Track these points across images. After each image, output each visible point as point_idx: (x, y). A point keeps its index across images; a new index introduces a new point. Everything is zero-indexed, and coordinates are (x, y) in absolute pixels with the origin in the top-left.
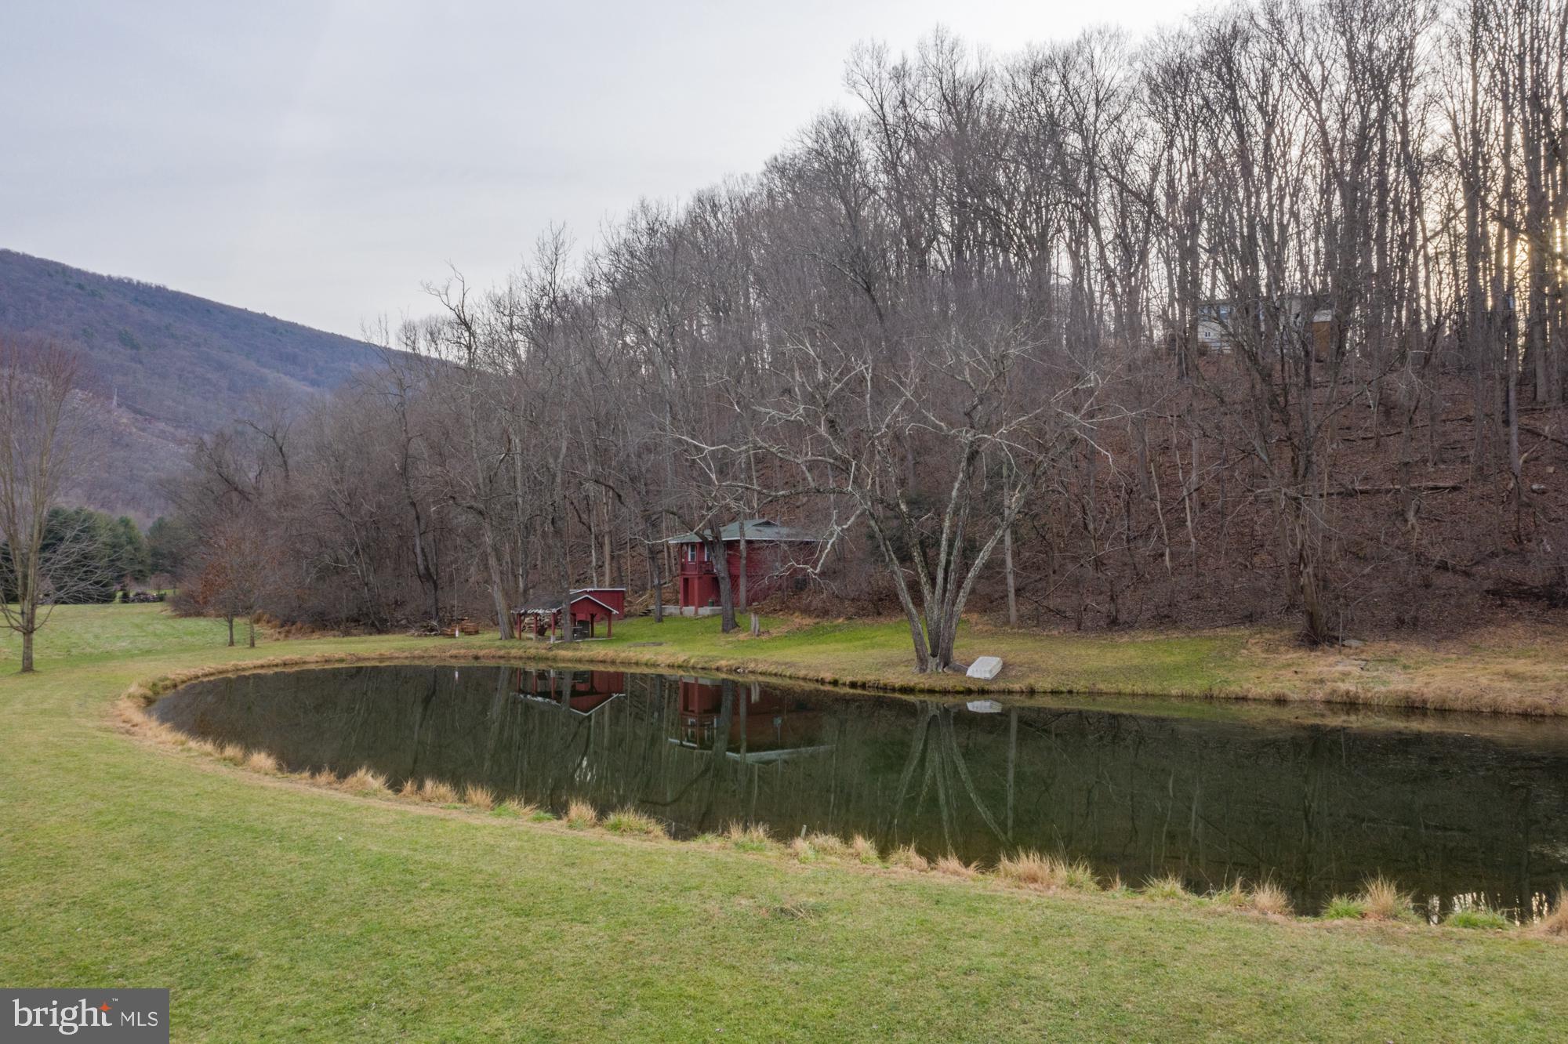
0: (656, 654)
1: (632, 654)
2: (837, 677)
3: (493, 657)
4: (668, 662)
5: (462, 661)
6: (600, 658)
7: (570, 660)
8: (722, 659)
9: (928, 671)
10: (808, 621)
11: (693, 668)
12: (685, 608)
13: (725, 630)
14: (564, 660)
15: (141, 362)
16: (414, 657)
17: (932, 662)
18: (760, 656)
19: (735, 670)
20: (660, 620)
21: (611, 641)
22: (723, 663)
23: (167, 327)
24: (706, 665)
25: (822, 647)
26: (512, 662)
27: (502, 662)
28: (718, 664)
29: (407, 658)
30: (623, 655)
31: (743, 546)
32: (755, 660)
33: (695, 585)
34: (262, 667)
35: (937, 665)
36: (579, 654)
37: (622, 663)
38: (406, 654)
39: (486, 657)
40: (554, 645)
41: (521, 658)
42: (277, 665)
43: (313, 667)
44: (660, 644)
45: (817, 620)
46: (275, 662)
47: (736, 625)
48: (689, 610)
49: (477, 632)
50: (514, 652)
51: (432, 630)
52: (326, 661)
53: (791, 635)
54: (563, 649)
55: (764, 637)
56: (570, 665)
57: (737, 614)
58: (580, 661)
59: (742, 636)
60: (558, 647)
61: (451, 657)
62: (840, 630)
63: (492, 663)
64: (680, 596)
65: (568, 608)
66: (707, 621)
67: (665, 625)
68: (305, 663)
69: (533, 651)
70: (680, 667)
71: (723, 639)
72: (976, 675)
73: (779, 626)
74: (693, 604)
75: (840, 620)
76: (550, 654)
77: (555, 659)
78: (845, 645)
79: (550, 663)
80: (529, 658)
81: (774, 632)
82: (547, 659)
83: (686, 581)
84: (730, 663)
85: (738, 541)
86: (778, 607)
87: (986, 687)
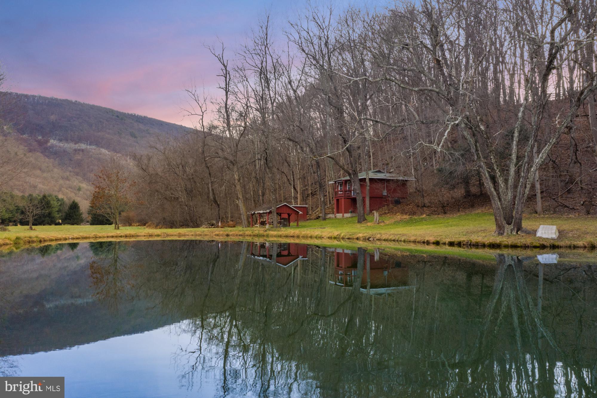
0: (322, 232)
1: (308, 232)
2: (438, 239)
3: (237, 235)
4: (328, 236)
5: (221, 237)
6: (291, 235)
7: (275, 236)
8: (360, 233)
9: (505, 234)
10: (407, 217)
11: (343, 238)
12: (337, 214)
13: (359, 222)
14: (272, 236)
15: (137, 143)
16: (197, 235)
17: (508, 228)
18: (383, 232)
19: (368, 239)
20: (325, 219)
21: (298, 228)
22: (361, 235)
23: (147, 130)
24: (351, 237)
25: (418, 227)
26: (246, 238)
27: (241, 239)
28: (358, 236)
29: (192, 235)
30: (303, 233)
31: (367, 180)
32: (380, 233)
33: (343, 202)
34: (112, 237)
35: (512, 230)
36: (280, 233)
37: (303, 237)
38: (192, 233)
39: (233, 235)
40: (268, 229)
41: (250, 236)
42: (121, 237)
43: (143, 239)
44: (324, 228)
45: (410, 216)
46: (120, 235)
47: (366, 219)
48: (339, 215)
49: (234, 227)
50: (247, 233)
51: (212, 225)
52: (150, 236)
53: (397, 223)
54: (272, 231)
55: (382, 224)
56: (275, 239)
57: (366, 216)
58: (280, 236)
59: (369, 224)
60: (269, 230)
61: (215, 235)
62: (425, 220)
63: (236, 239)
64: (335, 210)
65: (275, 210)
66: (349, 219)
67: (327, 221)
68: (138, 236)
69: (257, 232)
70: (335, 238)
71: (359, 225)
72: (545, 236)
73: (389, 219)
74: (341, 213)
75: (424, 216)
76: (265, 233)
77: (267, 236)
78: (432, 226)
79: (265, 238)
80: (254, 236)
81: (387, 222)
82: (264, 236)
83: (338, 200)
84: (365, 235)
85: (365, 179)
86: (387, 212)
87: (556, 244)
